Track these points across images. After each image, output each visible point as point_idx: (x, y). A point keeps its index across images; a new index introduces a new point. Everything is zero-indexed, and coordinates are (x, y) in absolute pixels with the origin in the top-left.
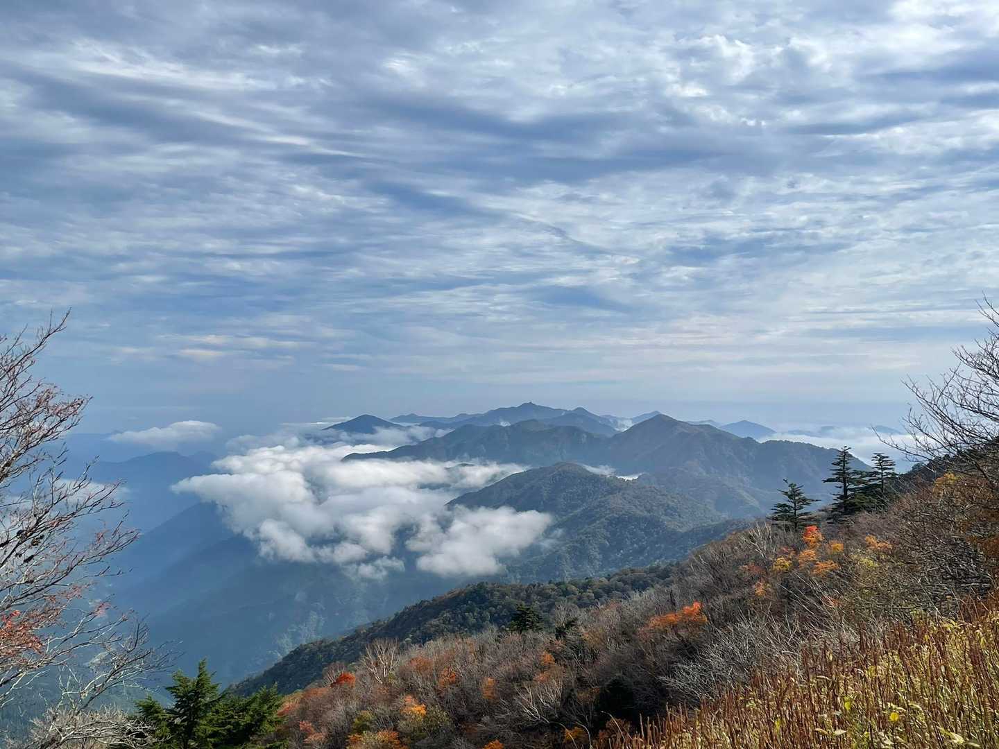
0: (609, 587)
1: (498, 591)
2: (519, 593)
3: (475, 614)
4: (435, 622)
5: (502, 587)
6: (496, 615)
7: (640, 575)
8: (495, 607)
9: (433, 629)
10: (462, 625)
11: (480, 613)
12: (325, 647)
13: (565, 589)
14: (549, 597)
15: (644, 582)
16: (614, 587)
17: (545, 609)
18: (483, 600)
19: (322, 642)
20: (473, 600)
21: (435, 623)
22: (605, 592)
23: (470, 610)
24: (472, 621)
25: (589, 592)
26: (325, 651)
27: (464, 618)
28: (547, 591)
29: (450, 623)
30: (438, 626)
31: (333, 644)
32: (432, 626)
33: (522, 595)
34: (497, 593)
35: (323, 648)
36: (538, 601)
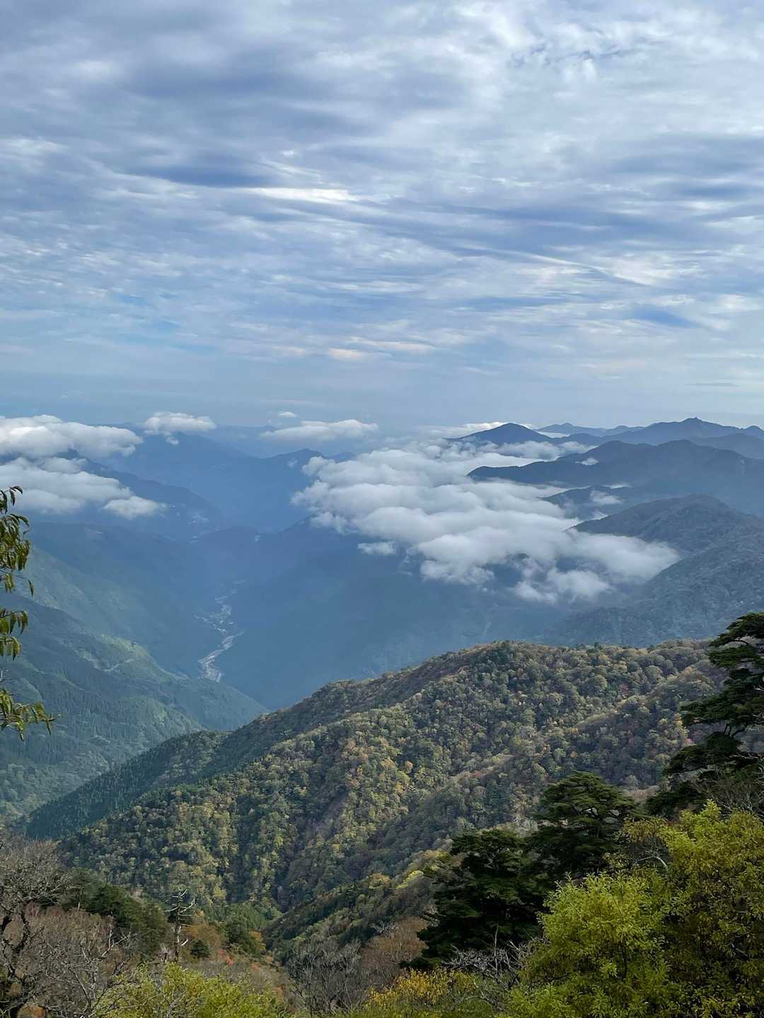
0: (646, 660)
1: (523, 652)
2: (546, 657)
3: (493, 675)
4: (449, 678)
5: (528, 648)
6: (515, 678)
7: (687, 650)
8: (516, 669)
9: (445, 686)
10: (477, 685)
11: (498, 675)
12: (352, 688)
13: (595, 658)
14: (575, 665)
15: (689, 658)
16: (652, 660)
17: (568, 677)
18: (504, 661)
19: (350, 682)
20: (493, 658)
21: (449, 680)
22: (641, 666)
23: (488, 671)
24: (488, 682)
25: (623, 664)
26: (351, 693)
27: (480, 678)
28: (576, 658)
29: (464, 682)
30: (451, 683)
31: (359, 686)
32: (446, 682)
33: (547, 659)
34: (521, 654)
35: (349, 689)
36: (564, 668)
